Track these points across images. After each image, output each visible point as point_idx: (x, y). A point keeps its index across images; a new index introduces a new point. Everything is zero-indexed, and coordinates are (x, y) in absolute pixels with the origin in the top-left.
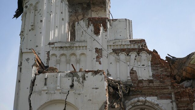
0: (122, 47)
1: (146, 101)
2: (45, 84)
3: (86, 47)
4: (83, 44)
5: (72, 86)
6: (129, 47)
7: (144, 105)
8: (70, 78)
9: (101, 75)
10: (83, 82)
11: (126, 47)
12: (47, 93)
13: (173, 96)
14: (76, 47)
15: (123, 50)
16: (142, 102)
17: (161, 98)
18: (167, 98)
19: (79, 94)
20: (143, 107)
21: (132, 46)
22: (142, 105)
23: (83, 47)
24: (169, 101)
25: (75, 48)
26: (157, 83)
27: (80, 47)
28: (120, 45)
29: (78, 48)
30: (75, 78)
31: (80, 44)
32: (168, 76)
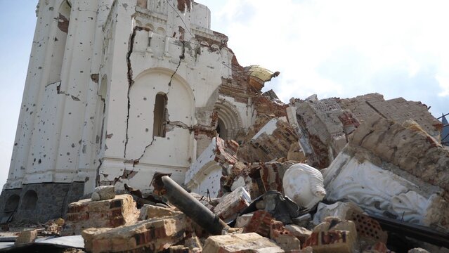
0: (204, 36)
1: (224, 101)
2: (149, 45)
3: (166, 21)
4: (163, 17)
5: (182, 57)
6: (212, 38)
7: (222, 103)
8: (180, 48)
9: (218, 53)
10: (196, 56)
11: (208, 37)
12: (152, 57)
13: (249, 100)
14: (154, 17)
15: (206, 39)
16: (221, 100)
17: (238, 100)
18: (243, 102)
19: (192, 69)
20: (220, 105)
21: (215, 38)
22: (219, 103)
23: (162, 20)
24: (245, 105)
25: (152, 18)
26: (234, 85)
27: (158, 19)
28: (203, 33)
29: (156, 20)
30: (187, 49)
31: (160, 16)
32: (245, 80)
